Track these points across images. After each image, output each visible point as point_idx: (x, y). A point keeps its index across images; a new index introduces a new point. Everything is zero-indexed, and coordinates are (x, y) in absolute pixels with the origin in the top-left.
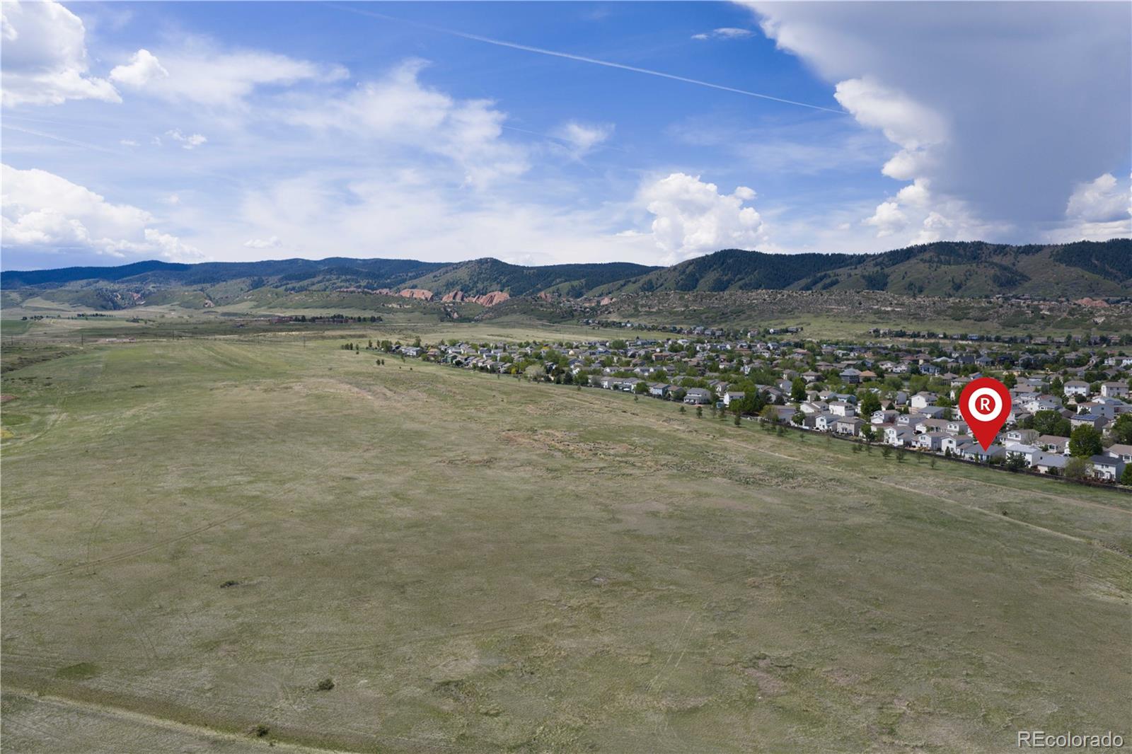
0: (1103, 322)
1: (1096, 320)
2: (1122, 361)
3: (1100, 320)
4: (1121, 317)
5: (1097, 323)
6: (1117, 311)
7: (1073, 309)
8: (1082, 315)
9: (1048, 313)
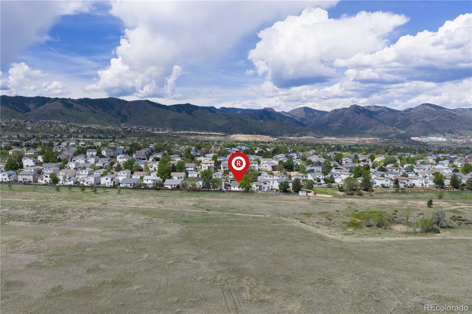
0: (31, 129)
1: (27, 128)
2: (69, 143)
3: (29, 128)
4: (38, 127)
5: (28, 130)
6: (36, 125)
7: (17, 123)
8: (21, 126)
9: (5, 125)
